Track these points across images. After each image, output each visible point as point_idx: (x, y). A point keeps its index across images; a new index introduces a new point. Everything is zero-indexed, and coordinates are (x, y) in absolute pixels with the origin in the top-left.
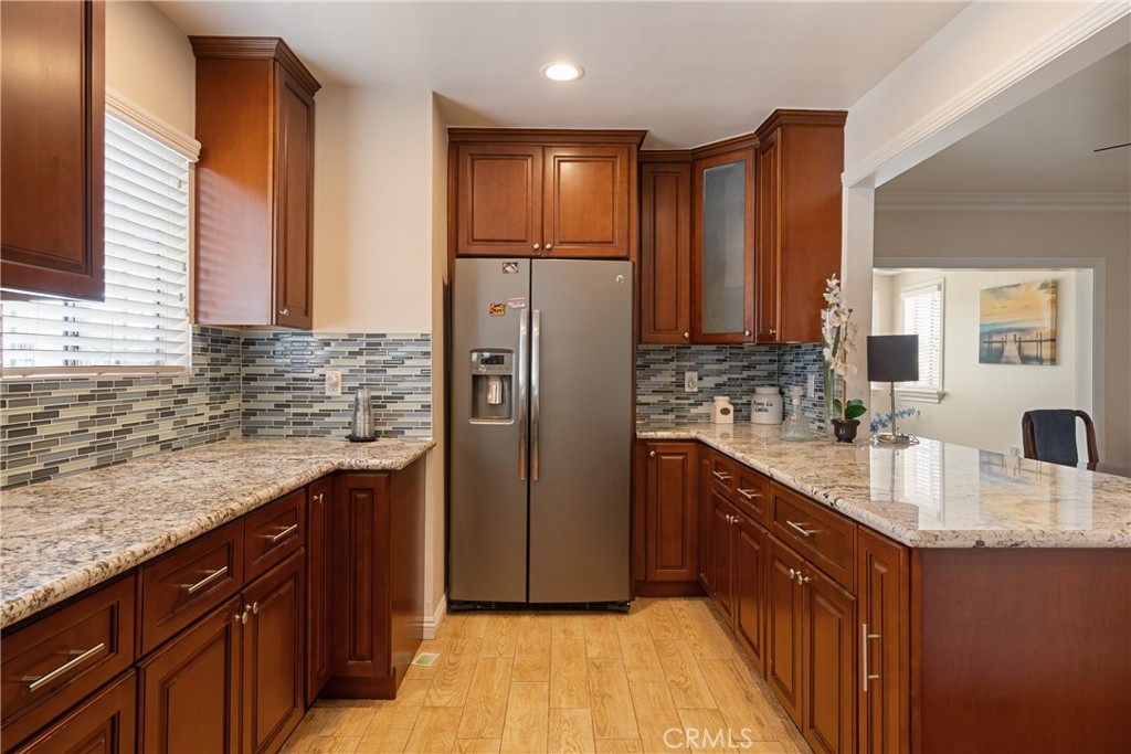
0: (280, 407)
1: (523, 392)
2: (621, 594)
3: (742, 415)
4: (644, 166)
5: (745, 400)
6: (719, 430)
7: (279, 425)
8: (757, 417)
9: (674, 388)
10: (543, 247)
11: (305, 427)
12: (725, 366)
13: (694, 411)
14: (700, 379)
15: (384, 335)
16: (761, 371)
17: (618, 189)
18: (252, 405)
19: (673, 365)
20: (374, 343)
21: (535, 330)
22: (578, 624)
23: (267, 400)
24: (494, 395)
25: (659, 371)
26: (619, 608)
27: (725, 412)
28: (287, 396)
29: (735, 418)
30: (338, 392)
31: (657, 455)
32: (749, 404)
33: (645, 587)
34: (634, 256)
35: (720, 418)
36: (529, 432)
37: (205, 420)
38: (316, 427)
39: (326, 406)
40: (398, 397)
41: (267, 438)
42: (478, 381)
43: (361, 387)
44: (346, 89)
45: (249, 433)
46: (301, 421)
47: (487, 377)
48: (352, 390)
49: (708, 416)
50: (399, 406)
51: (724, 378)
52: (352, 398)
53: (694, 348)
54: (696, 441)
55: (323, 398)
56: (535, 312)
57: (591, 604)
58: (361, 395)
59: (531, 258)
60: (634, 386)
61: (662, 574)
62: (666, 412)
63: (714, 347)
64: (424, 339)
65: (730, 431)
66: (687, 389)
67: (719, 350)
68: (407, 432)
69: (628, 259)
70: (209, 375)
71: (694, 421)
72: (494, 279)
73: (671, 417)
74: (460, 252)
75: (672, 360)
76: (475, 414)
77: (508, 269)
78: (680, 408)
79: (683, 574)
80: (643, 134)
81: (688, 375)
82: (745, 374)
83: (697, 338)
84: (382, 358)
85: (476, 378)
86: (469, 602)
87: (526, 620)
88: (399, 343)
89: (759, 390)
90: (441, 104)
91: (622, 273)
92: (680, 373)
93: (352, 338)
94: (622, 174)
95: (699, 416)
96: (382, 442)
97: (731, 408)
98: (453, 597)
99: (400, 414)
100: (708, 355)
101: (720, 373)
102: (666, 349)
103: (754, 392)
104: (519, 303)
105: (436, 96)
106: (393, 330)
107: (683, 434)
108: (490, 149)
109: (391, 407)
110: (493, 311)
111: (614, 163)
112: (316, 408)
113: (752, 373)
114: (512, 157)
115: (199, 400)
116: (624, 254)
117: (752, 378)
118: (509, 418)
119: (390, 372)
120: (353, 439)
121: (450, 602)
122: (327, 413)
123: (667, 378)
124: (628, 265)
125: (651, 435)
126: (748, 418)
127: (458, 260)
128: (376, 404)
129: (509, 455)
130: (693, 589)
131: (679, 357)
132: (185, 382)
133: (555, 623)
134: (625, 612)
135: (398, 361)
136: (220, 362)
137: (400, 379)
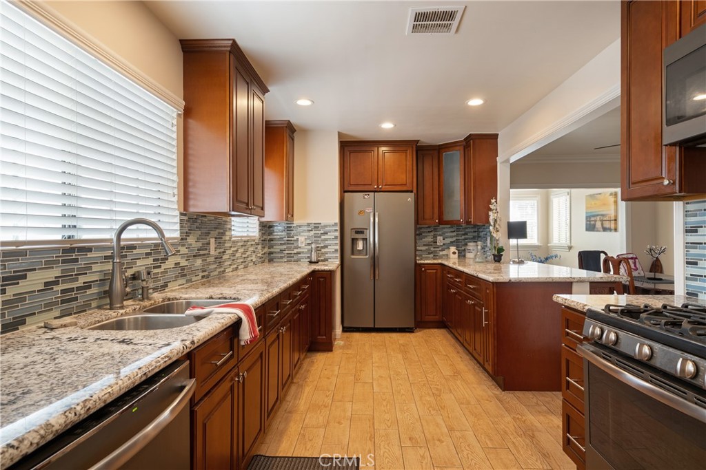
0: (282, 251)
1: (372, 246)
2: (412, 325)
3: (462, 255)
4: (419, 152)
5: (463, 248)
6: (452, 261)
7: (282, 257)
8: (468, 255)
9: (432, 243)
10: (378, 187)
11: (292, 258)
12: (455, 234)
13: (441, 253)
14: (444, 239)
15: (320, 224)
16: (471, 235)
17: (408, 163)
18: (272, 250)
19: (432, 233)
20: (317, 226)
21: (377, 219)
22: (394, 336)
23: (277, 248)
24: (360, 246)
25: (426, 236)
26: (409, 330)
27: (454, 253)
28: (284, 247)
29: (459, 256)
30: (303, 245)
31: (425, 270)
32: (465, 250)
33: (419, 323)
34: (415, 191)
35: (452, 256)
36: (374, 261)
37: (260, 255)
38: (295, 258)
39: (299, 250)
40: (326, 247)
41: (278, 262)
42: (354, 241)
43: (312, 243)
44: (305, 131)
45: (271, 261)
46: (290, 256)
47: (357, 239)
48: (309, 244)
49: (447, 255)
50: (326, 250)
51: (454, 239)
52: (310, 247)
53: (441, 226)
54: (442, 264)
55: (297, 247)
56: (377, 214)
57: (399, 328)
58: (313, 246)
59: (375, 192)
60: (416, 243)
61: (428, 318)
62: (429, 253)
63: (449, 226)
64: (336, 224)
65: (456, 261)
66: (438, 244)
67: (452, 227)
68: (329, 260)
69: (412, 192)
70: (262, 239)
71: (441, 257)
72: (360, 201)
73: (431, 256)
74: (346, 189)
75: (431, 231)
76: (353, 253)
77: (366, 197)
78: (435, 252)
79: (437, 318)
80: (418, 141)
81: (438, 238)
82: (463, 237)
83: (442, 222)
84: (320, 232)
85: (353, 239)
86: (351, 328)
87: (373, 334)
88: (326, 226)
89: (469, 244)
90: (340, 135)
91: (410, 198)
92: (435, 237)
93: (309, 225)
94: (409, 159)
95: (444, 255)
96: (320, 263)
97: (457, 251)
98: (345, 325)
99: (326, 253)
100: (447, 229)
101: (452, 237)
102: (429, 227)
103: (467, 245)
104: (370, 210)
105: (339, 132)
106: (324, 222)
107: (436, 261)
108: (356, 149)
109: (323, 251)
110: (360, 213)
111: (406, 153)
112: (295, 251)
113: (466, 237)
114: (366, 151)
115: (260, 247)
116: (411, 189)
117: (466, 239)
118: (366, 255)
119: (323, 237)
120: (311, 262)
121: (343, 328)
122: (299, 253)
123: (429, 239)
124: (413, 194)
125: (422, 262)
126: (464, 256)
127: (346, 194)
128: (318, 249)
129: (366, 269)
130: (441, 325)
131: (435, 230)
132: (257, 241)
133: (386, 335)
134: (413, 332)
135: (326, 233)
136: (263, 234)
137: (326, 240)
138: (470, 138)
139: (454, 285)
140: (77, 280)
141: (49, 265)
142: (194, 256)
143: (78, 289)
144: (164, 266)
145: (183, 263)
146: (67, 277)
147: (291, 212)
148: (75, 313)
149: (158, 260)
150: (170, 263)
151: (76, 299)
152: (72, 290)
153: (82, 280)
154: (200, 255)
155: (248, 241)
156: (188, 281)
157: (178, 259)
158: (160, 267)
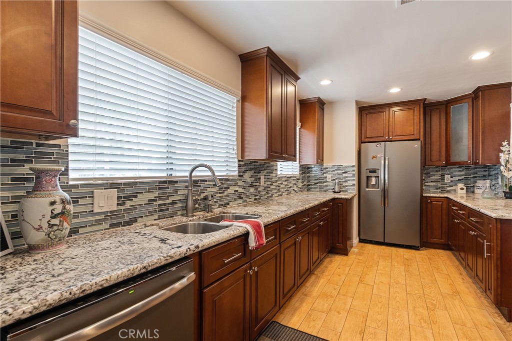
0: (316, 184)
1: (383, 181)
2: (418, 244)
3: (470, 190)
4: (427, 109)
5: (472, 185)
6: (459, 195)
7: (315, 188)
8: (477, 191)
9: (440, 181)
10: (389, 138)
11: (321, 189)
12: (463, 173)
13: (448, 189)
14: (452, 177)
15: (342, 166)
16: (480, 174)
17: (415, 118)
18: (309, 183)
19: (440, 173)
20: (339, 167)
21: (387, 162)
22: (402, 251)
23: (313, 182)
24: (373, 181)
25: (434, 175)
26: (416, 248)
27: (462, 189)
28: (317, 181)
29: (467, 192)
30: (330, 180)
31: (431, 202)
32: (474, 186)
33: (425, 243)
34: (422, 139)
35: (459, 191)
36: (385, 193)
37: (301, 186)
38: (325, 189)
39: (327, 184)
40: (346, 182)
41: (313, 191)
42: (368, 178)
43: (336, 179)
44: (331, 103)
45: (308, 190)
46: (321, 187)
47: (371, 177)
48: (334, 180)
49: (455, 190)
50: (346, 184)
51: (463, 177)
52: (334, 182)
53: (448, 167)
54: (447, 198)
55: (326, 182)
56: (387, 158)
57: (406, 245)
58: (337, 181)
59: (385, 141)
60: (422, 180)
61: (433, 240)
62: (437, 189)
63: (458, 166)
64: (353, 166)
65: (465, 195)
66: (446, 181)
67: (460, 167)
68: (349, 191)
69: (419, 140)
70: (302, 176)
71: (449, 192)
72: (372, 149)
73: (439, 190)
74: (363, 141)
75: (439, 171)
76: (367, 187)
77: (378, 145)
78: (442, 187)
79: (442, 241)
80: (425, 100)
81: (446, 176)
82: (472, 176)
83: (449, 163)
84: (342, 172)
85: (368, 177)
86: (366, 240)
87: (383, 247)
88: (346, 167)
89: (478, 181)
90: (357, 102)
91: (417, 145)
92: (443, 175)
93: (334, 166)
94: (416, 115)
95: (452, 190)
96: (342, 193)
97: (465, 188)
98: (361, 238)
99: (346, 186)
100: (455, 170)
101: (460, 175)
102: (437, 167)
103: (476, 182)
104: (381, 155)
105: (356, 101)
106: (344, 164)
107: (442, 195)
108: (372, 111)
109: (344, 184)
110: (373, 157)
111: (414, 110)
112: (325, 184)
113: (475, 175)
114: (379, 112)
115: (300, 181)
116: (418, 138)
117: (476, 177)
118: (378, 188)
119: (344, 175)
120: (335, 192)
121: (360, 239)
122: (327, 186)
123: (437, 177)
124: (420, 141)
125: (429, 195)
126: (473, 192)
127: (362, 144)
128: (340, 183)
129: (378, 199)
130: (446, 247)
131: (443, 170)
132: (298, 177)
133: (394, 250)
134: (419, 250)
135: (346, 172)
136: (303, 173)
137: (346, 177)
138: (479, 89)
139: (458, 216)
140: (168, 199)
141: (151, 190)
142: (248, 186)
143: (169, 204)
144: (226, 192)
145: (241, 190)
146: (161, 197)
147: (321, 158)
148: (167, 218)
149: (222, 188)
150: (231, 190)
151: (168, 210)
152: (165, 204)
153: (171, 199)
154: (253, 186)
155: (290, 177)
156: (244, 202)
157: (237, 188)
158: (224, 192)
